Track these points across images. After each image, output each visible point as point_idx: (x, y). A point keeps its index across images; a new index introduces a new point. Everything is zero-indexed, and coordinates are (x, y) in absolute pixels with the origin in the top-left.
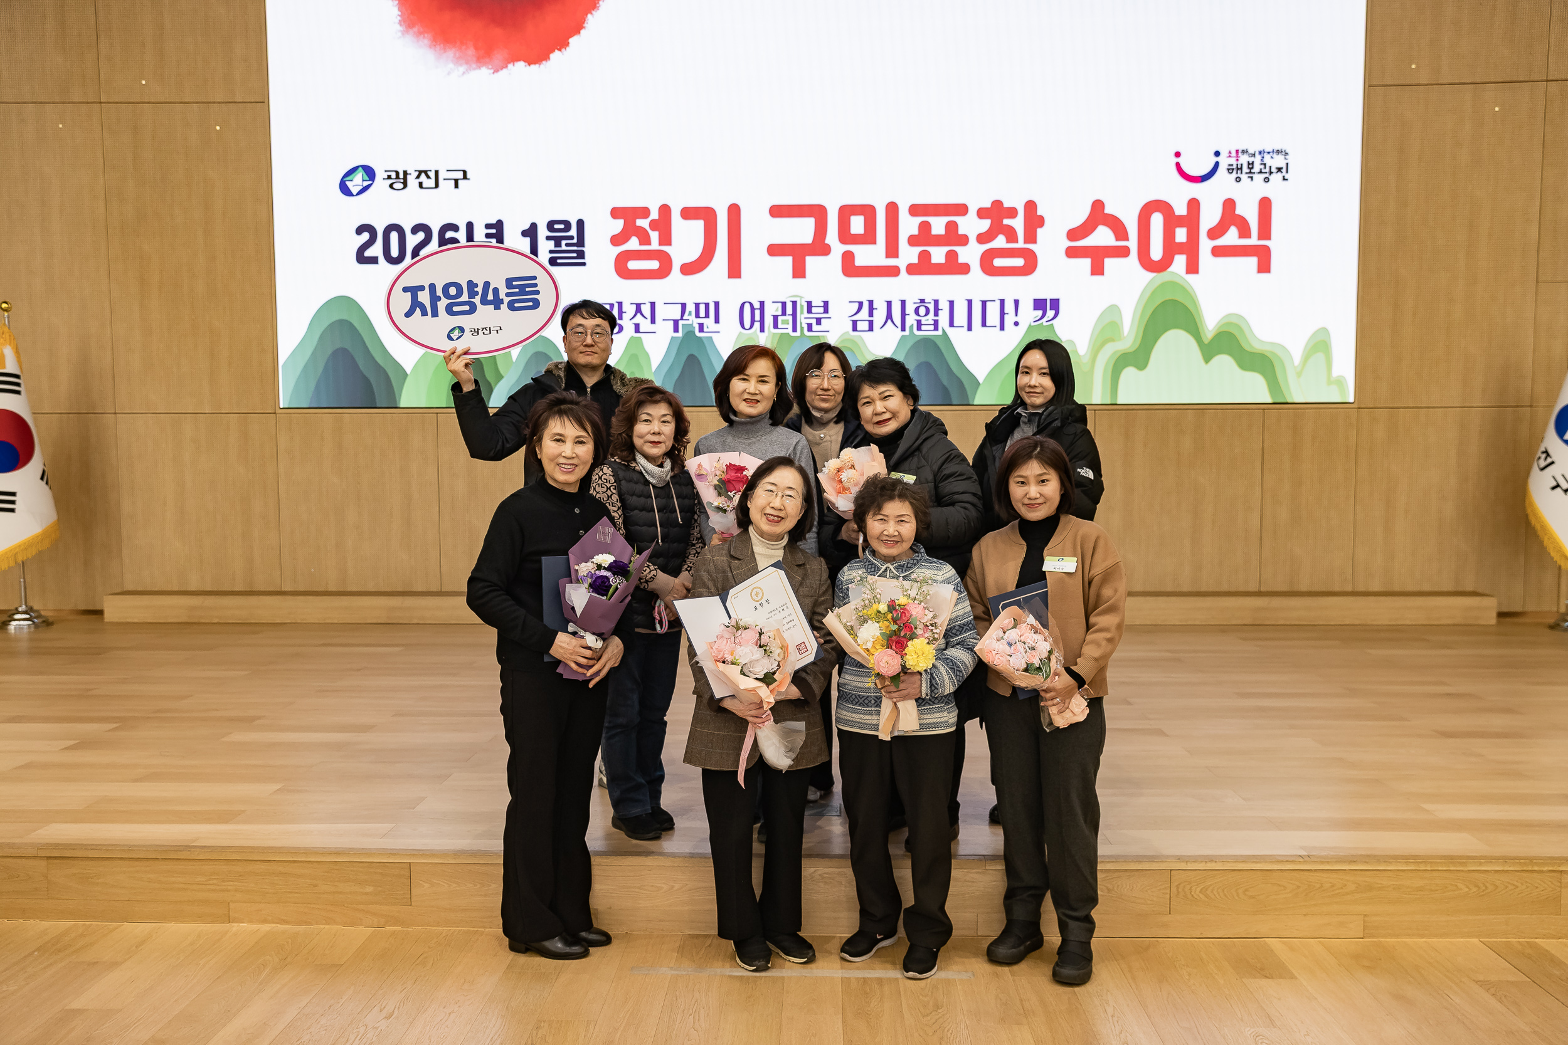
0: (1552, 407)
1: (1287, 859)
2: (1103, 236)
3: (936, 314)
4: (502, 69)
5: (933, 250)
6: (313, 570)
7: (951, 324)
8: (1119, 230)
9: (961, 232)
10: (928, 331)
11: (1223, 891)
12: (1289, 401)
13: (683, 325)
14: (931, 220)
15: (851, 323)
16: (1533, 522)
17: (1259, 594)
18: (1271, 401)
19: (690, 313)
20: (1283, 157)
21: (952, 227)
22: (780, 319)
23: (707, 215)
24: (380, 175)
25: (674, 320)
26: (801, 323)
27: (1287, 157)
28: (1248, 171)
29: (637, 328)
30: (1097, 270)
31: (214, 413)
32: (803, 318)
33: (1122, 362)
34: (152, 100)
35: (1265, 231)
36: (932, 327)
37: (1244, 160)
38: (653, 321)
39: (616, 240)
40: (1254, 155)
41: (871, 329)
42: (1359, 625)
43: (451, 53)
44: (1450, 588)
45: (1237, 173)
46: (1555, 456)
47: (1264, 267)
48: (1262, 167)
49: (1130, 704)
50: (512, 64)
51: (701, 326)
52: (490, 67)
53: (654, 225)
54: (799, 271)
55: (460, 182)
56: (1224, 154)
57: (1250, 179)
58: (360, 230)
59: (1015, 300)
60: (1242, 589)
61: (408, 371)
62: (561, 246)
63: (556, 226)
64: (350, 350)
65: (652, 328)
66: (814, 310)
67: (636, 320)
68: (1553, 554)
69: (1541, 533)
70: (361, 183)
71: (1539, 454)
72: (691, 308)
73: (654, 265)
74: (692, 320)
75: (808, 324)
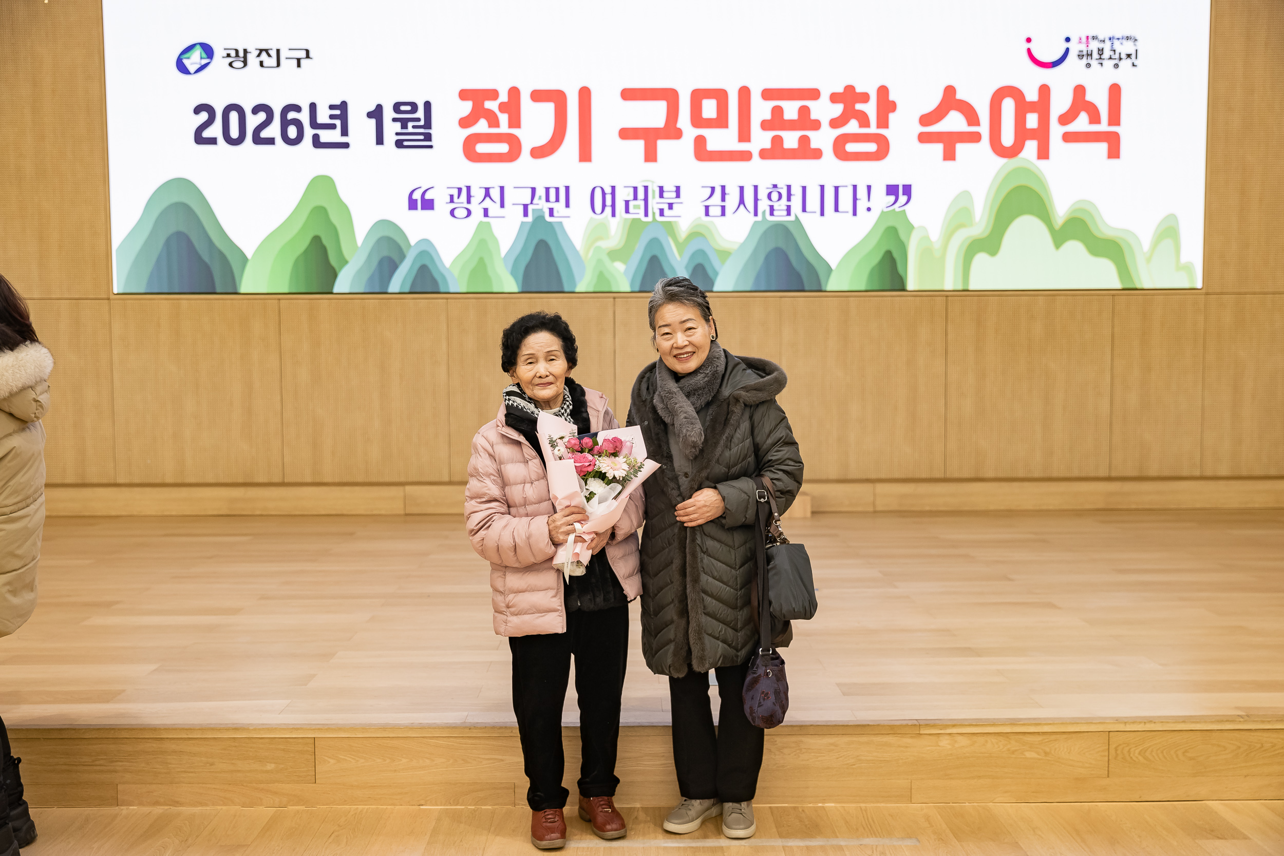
2: (954, 122)
3: (789, 199)
5: (784, 134)
6: (149, 462)
7: (804, 210)
8: (972, 117)
9: (813, 116)
10: (780, 216)
12: (1139, 286)
13: (533, 210)
14: (784, 104)
15: (703, 209)
17: (1109, 479)
18: (1119, 286)
19: (540, 198)
20: (1133, 43)
21: (805, 111)
22: (631, 204)
23: (557, 98)
24: (219, 53)
25: (524, 205)
26: (653, 208)
27: (1137, 43)
28: (1098, 57)
29: (486, 212)
30: (949, 155)
32: (655, 203)
33: (974, 247)
35: (1115, 118)
36: (785, 213)
37: (1094, 46)
38: (502, 206)
39: (465, 123)
40: (1104, 41)
41: (723, 214)
45: (1087, 59)
47: (1114, 153)
48: (1112, 53)
51: (551, 211)
53: (503, 107)
54: (651, 156)
55: (302, 62)
56: (1074, 40)
57: (1100, 65)
58: (198, 110)
59: (868, 186)
60: (1092, 474)
61: (249, 255)
62: (407, 128)
63: (403, 108)
64: (188, 233)
65: (501, 212)
66: (665, 195)
67: (485, 205)
70: (198, 60)
72: (541, 192)
73: (503, 148)
74: (541, 204)
75: (660, 209)
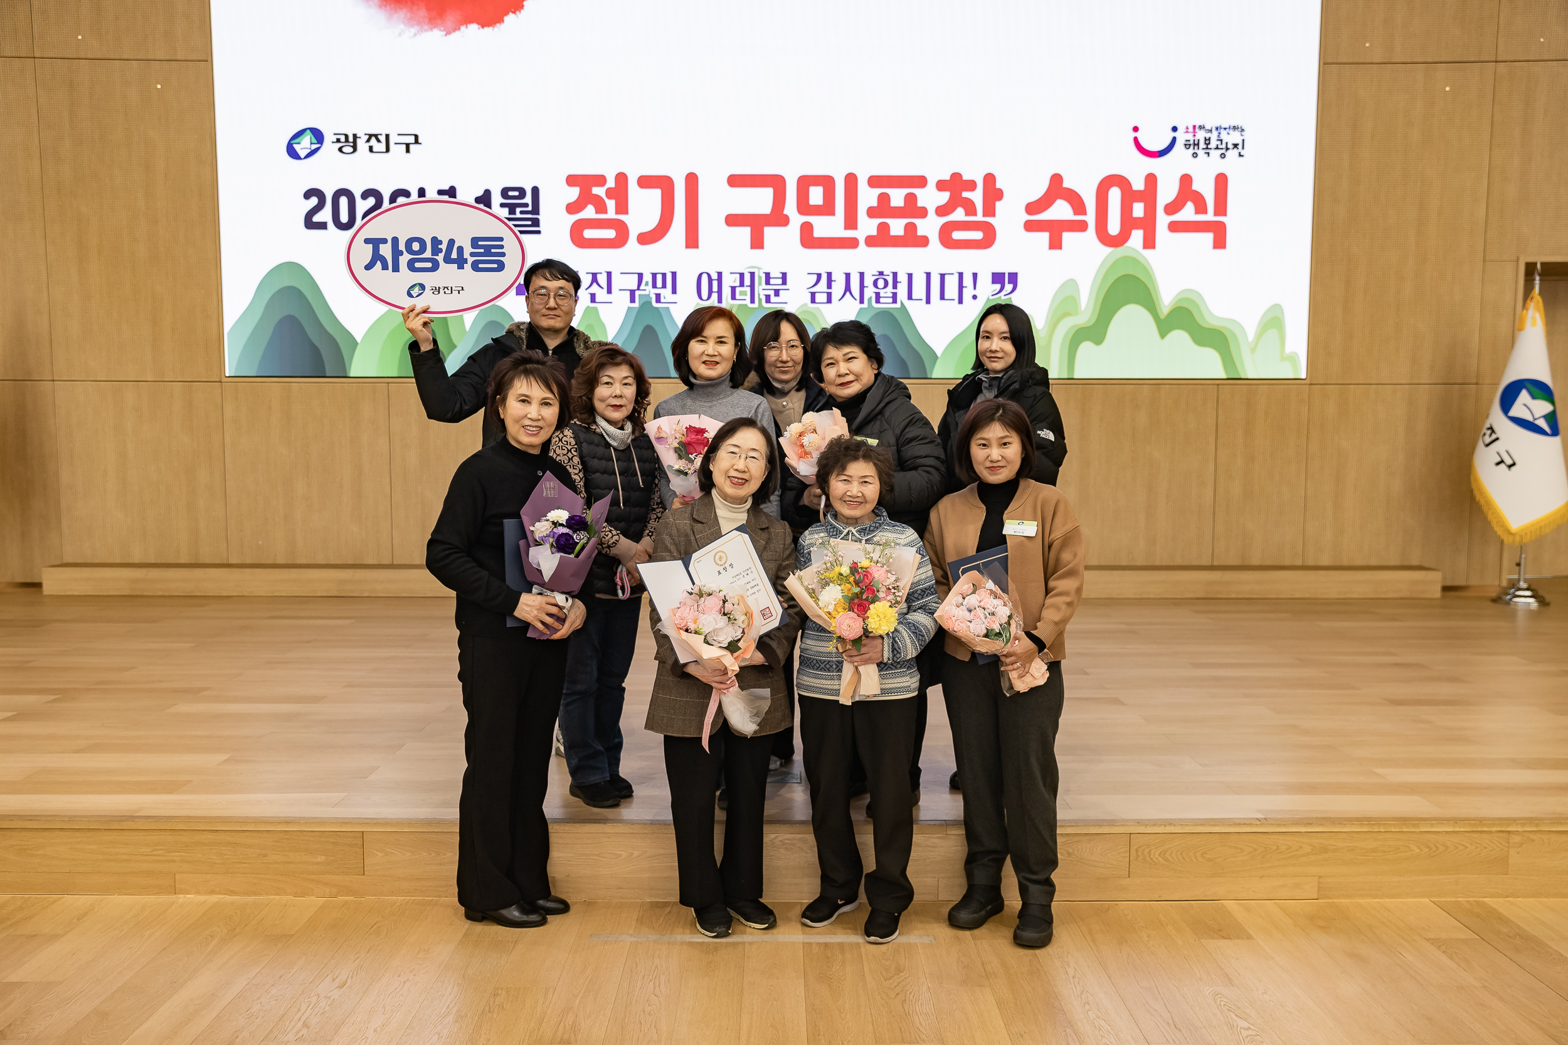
0: (1498, 384)
1: (1244, 822)
2: (1061, 210)
3: (895, 287)
4: (454, 31)
5: (890, 221)
6: (260, 542)
7: (910, 297)
8: (1078, 205)
9: (920, 204)
10: (886, 304)
11: (1182, 854)
12: (1243, 376)
13: (640, 296)
14: (890, 191)
15: (809, 295)
16: (1478, 497)
17: (1211, 568)
18: (1225, 377)
19: (647, 284)
20: (1239, 133)
21: (911, 199)
22: (738, 290)
23: (664, 184)
24: (329, 138)
25: (631, 291)
26: (759, 294)
27: (1243, 133)
28: (1205, 146)
29: (593, 298)
30: (1055, 244)
31: (156, 381)
32: (761, 290)
33: (1079, 336)
34: (89, 56)
35: (1221, 207)
36: (891, 300)
37: (1201, 135)
38: (609, 291)
39: (572, 208)
40: (1211, 131)
41: (829, 301)
42: (1309, 599)
43: (402, 14)
44: (1397, 562)
45: (1194, 149)
46: (1499, 433)
47: (1220, 243)
48: (1219, 143)
49: (1087, 674)
50: (465, 26)
51: (658, 296)
52: (442, 29)
53: (610, 193)
54: (757, 242)
55: (411, 147)
56: (1181, 129)
57: (1206, 155)
58: (308, 195)
59: (973, 274)
60: (1194, 563)
61: (359, 339)
62: (515, 214)
63: (511, 193)
64: (297, 316)
65: (608, 298)
66: (772, 281)
67: (592, 290)
68: (1496, 529)
69: (1485, 509)
70: (308, 145)
71: (1484, 430)
72: (647, 278)
73: (610, 234)
74: (648, 290)
75: (766, 295)
